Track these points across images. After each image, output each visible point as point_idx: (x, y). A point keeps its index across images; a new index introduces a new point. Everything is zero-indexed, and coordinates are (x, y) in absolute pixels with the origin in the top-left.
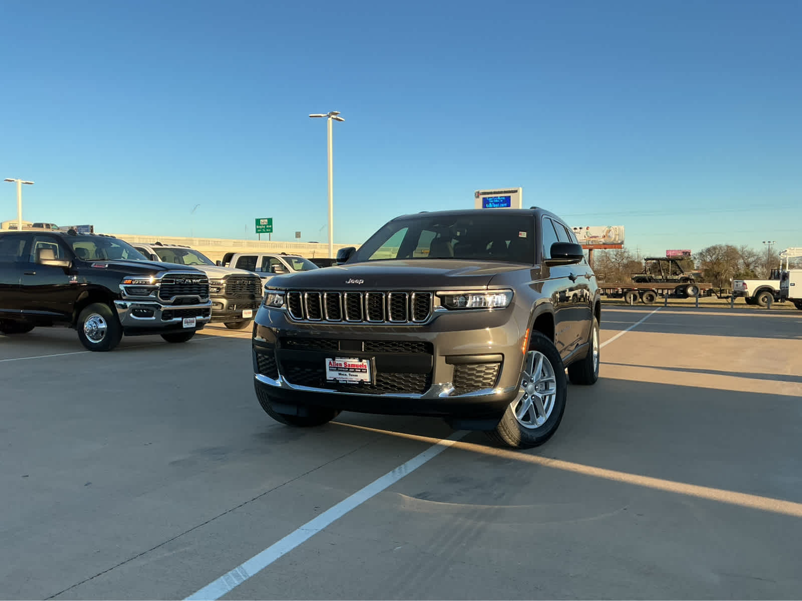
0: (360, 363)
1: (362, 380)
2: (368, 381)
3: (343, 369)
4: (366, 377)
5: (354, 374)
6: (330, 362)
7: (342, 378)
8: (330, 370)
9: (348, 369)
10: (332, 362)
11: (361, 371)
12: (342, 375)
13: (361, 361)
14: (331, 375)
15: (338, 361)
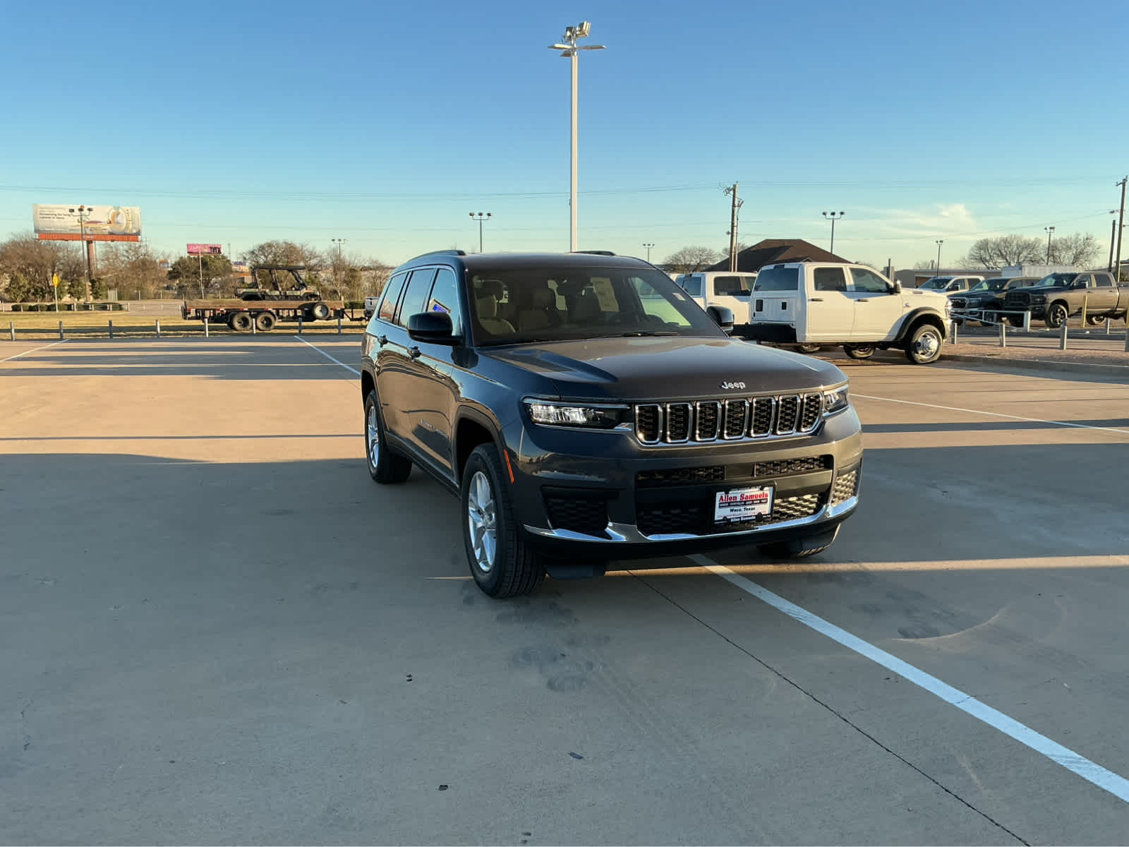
0: (761, 492)
1: (760, 513)
2: (767, 513)
3: (739, 504)
4: (765, 509)
5: (751, 507)
6: (722, 497)
7: (734, 515)
8: (720, 507)
9: (745, 502)
10: (724, 497)
11: (761, 503)
12: (735, 511)
13: (762, 489)
14: (720, 513)
15: (732, 494)
